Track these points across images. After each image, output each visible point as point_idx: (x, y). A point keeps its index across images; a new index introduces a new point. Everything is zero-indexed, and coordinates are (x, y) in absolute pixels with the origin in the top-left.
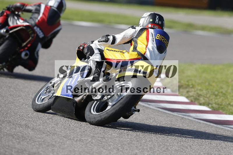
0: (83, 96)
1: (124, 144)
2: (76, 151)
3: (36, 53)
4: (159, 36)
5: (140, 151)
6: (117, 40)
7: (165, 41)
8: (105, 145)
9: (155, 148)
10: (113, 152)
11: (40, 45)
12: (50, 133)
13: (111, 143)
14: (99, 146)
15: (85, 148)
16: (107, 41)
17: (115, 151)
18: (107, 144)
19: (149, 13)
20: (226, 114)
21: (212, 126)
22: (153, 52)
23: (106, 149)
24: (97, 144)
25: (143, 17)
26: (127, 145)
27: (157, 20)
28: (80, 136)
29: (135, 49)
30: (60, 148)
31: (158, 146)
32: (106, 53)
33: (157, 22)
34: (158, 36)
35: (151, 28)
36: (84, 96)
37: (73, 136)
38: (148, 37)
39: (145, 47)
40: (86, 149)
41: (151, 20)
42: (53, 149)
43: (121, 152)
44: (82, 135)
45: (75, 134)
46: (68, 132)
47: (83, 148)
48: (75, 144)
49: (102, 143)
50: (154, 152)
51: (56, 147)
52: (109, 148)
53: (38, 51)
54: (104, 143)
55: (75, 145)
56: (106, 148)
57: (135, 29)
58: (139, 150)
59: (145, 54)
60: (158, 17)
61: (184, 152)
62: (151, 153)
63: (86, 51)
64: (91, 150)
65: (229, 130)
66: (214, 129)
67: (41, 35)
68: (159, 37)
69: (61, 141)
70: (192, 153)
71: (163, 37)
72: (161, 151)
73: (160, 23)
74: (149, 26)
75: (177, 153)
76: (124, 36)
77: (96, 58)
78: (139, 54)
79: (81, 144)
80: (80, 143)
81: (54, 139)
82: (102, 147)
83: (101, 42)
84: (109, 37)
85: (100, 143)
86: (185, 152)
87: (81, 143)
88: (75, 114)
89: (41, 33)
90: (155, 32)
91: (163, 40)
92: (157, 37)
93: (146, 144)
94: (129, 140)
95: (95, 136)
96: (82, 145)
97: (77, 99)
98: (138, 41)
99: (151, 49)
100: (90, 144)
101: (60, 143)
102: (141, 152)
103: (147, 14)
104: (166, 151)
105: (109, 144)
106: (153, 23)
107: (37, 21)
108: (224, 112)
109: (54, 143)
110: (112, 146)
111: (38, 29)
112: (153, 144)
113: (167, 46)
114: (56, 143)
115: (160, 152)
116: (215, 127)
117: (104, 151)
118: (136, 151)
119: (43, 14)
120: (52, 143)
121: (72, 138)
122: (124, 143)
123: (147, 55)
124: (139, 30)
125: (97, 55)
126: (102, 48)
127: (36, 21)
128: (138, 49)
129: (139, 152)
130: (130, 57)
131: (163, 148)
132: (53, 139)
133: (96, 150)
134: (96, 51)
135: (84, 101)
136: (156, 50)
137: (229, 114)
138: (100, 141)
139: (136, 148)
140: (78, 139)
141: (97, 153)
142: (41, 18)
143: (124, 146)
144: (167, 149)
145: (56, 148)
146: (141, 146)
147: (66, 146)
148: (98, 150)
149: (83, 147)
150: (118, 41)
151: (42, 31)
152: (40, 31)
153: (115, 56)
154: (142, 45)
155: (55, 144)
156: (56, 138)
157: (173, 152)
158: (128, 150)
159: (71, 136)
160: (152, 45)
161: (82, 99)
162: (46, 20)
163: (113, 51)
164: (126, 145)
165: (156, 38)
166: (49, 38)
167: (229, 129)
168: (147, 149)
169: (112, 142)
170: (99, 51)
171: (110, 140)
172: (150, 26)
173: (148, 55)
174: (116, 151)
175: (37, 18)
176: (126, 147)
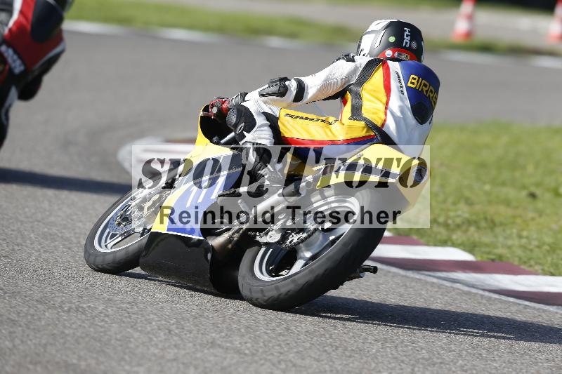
0: (231, 233)
1: (183, 318)
2: (67, 335)
3: (3, 111)
4: (414, 79)
5: (223, 334)
6: (309, 91)
7: (431, 91)
8: (139, 321)
9: (258, 326)
10: (156, 337)
11: (14, 92)
12: (6, 293)
13: (152, 316)
14: (124, 322)
15: (90, 327)
16: (282, 92)
17: (162, 334)
18: (143, 319)
19: (385, 22)
20: (427, 244)
21: (394, 273)
22: (402, 122)
23: (140, 331)
24: (119, 317)
25: (369, 33)
26: (191, 320)
27: (407, 40)
28: (77, 300)
29: (356, 113)
30: (29, 328)
31: (265, 322)
32: (286, 123)
33: (406, 43)
34: (413, 81)
35: (393, 59)
36: (233, 234)
37: (60, 300)
38: (389, 82)
39: (382, 107)
40: (92, 329)
41: (392, 39)
42: (11, 330)
43: (176, 338)
44: (82, 297)
45: (66, 293)
46: (49, 289)
47: (84, 327)
48: (65, 318)
49: (130, 317)
50: (255, 338)
51: (20, 326)
52: (149, 329)
53: (10, 106)
54: (136, 316)
55: (65, 320)
56: (140, 329)
57: (354, 61)
58: (221, 332)
59: (383, 125)
60: (409, 32)
61: (327, 336)
62: (250, 341)
63: (232, 118)
64: (105, 332)
65: (433, 283)
66: (399, 281)
67: (17, 66)
68: (415, 81)
69: (32, 311)
70: (347, 340)
71: (426, 82)
72: (274, 335)
73: (414, 45)
74: (386, 54)
75: (312, 338)
76: (326, 80)
77: (262, 136)
78: (370, 125)
79: (79, 319)
80: (76, 317)
81: (15, 307)
82: (132, 327)
83: (270, 95)
84: (287, 83)
85: (126, 317)
86: (331, 337)
87: (79, 316)
88: (211, 279)
89: (18, 62)
90: (403, 68)
91: (427, 89)
92: (411, 83)
93: (236, 318)
94: (195, 307)
95: (116, 298)
96: (83, 322)
97: (216, 242)
98: (364, 94)
99: (399, 114)
100: (102, 318)
101: (29, 317)
102: (224, 337)
103: (379, 25)
104: (286, 333)
105: (148, 317)
106: (398, 45)
107: (6, 31)
108: (422, 241)
109: (14, 316)
110: (154, 323)
111: (11, 51)
112: (253, 318)
113: (435, 104)
114: (19, 316)
115: (269, 337)
116: (403, 276)
117: (136, 335)
118: (214, 335)
119: (21, 12)
120: (11, 317)
121: (57, 305)
122: (184, 316)
123: (389, 128)
124: (363, 65)
125: (262, 130)
126: (274, 110)
127: (4, 30)
128: (366, 113)
129: (220, 337)
130: (347, 134)
131: (278, 326)
132: (11, 307)
133: (116, 334)
134: (260, 120)
135: (232, 246)
136: (410, 114)
137: (435, 245)
138: (125, 310)
139: (211, 327)
140: (73, 306)
141: (119, 340)
142: (16, 23)
143: (183, 323)
144: (287, 329)
145: (20, 328)
146: (224, 322)
147: (43, 323)
148: (121, 332)
149: (83, 325)
150: (311, 92)
151: (20, 57)
152: (15, 57)
153: (308, 132)
154: (373, 102)
155: (17, 319)
156: (19, 305)
157: (302, 337)
158: (195, 332)
159: (56, 299)
160: (399, 103)
161: (229, 240)
162: (29, 27)
163: (302, 118)
164: (188, 320)
165: (409, 85)
166: (36, 73)
167: (435, 280)
168: (239, 330)
169: (155, 314)
170: (268, 120)
171: (149, 309)
172: (389, 53)
173: (391, 127)
174: (165, 334)
175: (7, 25)
176: (188, 324)
